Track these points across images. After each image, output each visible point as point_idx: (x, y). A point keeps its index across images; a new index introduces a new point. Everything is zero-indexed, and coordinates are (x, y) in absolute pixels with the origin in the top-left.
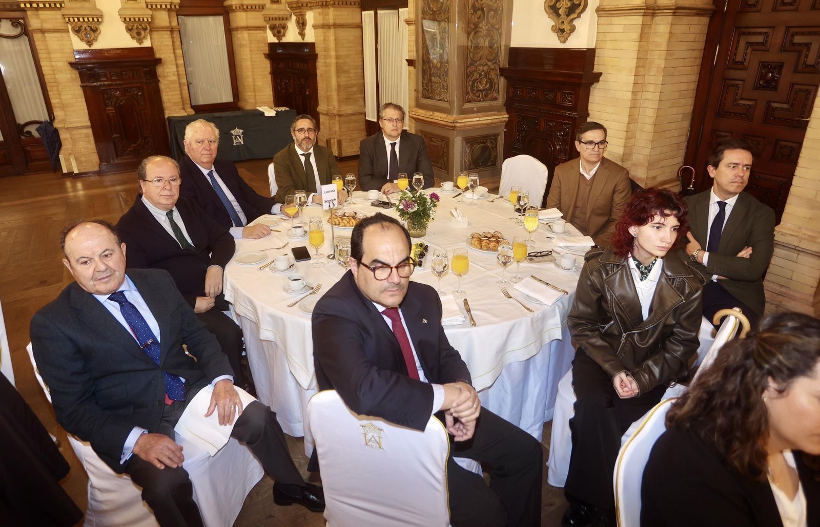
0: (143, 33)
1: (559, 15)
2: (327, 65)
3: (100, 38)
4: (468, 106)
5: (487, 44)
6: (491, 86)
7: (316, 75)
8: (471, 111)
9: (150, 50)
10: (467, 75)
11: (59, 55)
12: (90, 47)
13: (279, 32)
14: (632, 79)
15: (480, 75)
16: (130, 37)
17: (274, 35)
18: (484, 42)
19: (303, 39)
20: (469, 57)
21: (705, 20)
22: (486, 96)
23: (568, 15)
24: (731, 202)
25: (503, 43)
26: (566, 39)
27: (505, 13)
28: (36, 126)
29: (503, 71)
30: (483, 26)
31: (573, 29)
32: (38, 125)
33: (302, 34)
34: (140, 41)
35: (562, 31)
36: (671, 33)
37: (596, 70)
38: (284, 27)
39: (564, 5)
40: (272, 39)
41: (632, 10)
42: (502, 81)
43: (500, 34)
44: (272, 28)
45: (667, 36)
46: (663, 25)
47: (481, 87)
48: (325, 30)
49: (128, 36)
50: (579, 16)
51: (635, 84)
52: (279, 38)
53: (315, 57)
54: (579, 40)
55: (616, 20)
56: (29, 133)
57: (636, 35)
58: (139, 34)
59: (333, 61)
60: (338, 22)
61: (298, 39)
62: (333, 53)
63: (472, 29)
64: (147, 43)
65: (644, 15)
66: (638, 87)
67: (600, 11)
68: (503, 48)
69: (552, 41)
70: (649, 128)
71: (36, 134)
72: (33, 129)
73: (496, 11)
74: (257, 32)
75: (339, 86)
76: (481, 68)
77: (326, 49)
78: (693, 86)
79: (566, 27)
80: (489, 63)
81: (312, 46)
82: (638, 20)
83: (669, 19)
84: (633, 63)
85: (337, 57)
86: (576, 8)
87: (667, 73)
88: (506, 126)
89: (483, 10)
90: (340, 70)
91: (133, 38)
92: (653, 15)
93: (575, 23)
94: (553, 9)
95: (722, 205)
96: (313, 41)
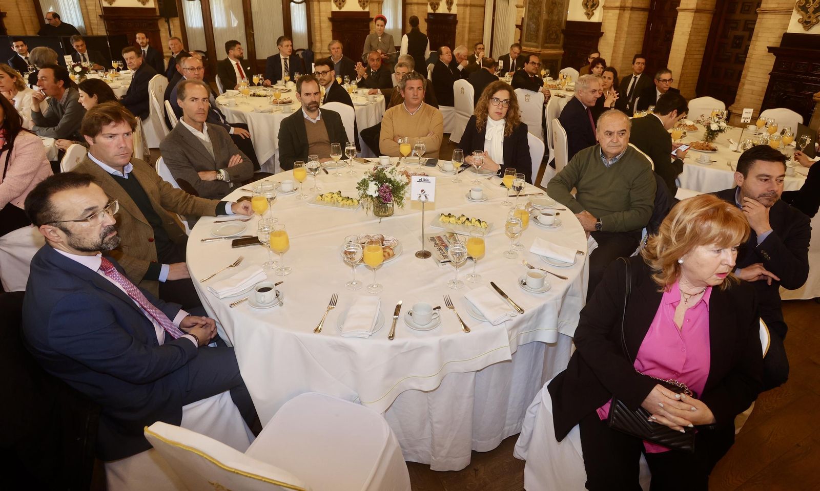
0: (366, 4)
1: (588, 8)
2: (464, 27)
3: (345, 6)
4: (546, 45)
5: (556, 19)
6: (557, 38)
7: (455, 33)
8: (547, 48)
9: (368, 13)
10: (547, 31)
11: (324, 14)
12: (340, 9)
13: (435, 7)
14: (614, 35)
15: (553, 32)
16: (359, 6)
17: (432, 9)
18: (556, 18)
19: (450, 12)
20: (548, 24)
21: (647, 13)
22: (555, 41)
23: (591, 8)
24: (639, 76)
25: (564, 19)
26: (590, 18)
27: (566, 6)
28: (302, 52)
29: (563, 31)
30: (556, 11)
31: (593, 14)
32: (302, 51)
33: (449, 9)
34: (364, 8)
35: (589, 14)
36: (630, 17)
37: (601, 31)
38: (438, 4)
39: (590, 4)
40: (430, 10)
41: (616, 8)
42: (562, 36)
43: (563, 15)
44: (431, 5)
45: (628, 18)
46: (627, 14)
47: (553, 37)
48: (464, 7)
49: (358, 5)
50: (596, 9)
51: (616, 37)
52: (434, 10)
53: (456, 22)
54: (595, 19)
55: (610, 11)
56: (298, 55)
57: (617, 18)
58: (364, 4)
59: (467, 25)
60: (472, 3)
61: (447, 12)
62: (468, 21)
63: (550, 12)
64: (367, 10)
65: (620, 10)
66: (617, 39)
67: (604, 7)
68: (563, 21)
69: (584, 19)
70: (621, 55)
71: (301, 56)
72: (300, 53)
73: (562, 4)
74: (423, 6)
75: (469, 39)
76: (553, 29)
77: (464, 18)
78: (642, 40)
79: (590, 13)
80: (557, 27)
81: (455, 15)
82: (617, 12)
83: (630, 11)
84: (615, 29)
85: (470, 23)
86: (595, 5)
87: (628, 33)
88: (562, 56)
89: (556, 4)
90: (470, 31)
91: (361, 6)
92: (624, 10)
93: (594, 11)
94: (585, 5)
95: (635, 78)
96: (456, 13)
